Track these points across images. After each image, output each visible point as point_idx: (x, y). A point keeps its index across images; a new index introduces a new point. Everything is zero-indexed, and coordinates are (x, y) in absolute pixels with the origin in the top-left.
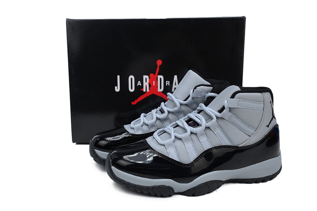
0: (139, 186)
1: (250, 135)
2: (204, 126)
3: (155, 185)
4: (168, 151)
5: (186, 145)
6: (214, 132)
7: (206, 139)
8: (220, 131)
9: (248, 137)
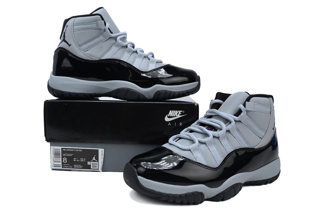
0: (171, 195)
1: (261, 137)
2: (225, 129)
3: (187, 192)
4: (195, 156)
5: (210, 149)
6: (234, 136)
7: (227, 142)
8: (238, 134)
9: (260, 140)
